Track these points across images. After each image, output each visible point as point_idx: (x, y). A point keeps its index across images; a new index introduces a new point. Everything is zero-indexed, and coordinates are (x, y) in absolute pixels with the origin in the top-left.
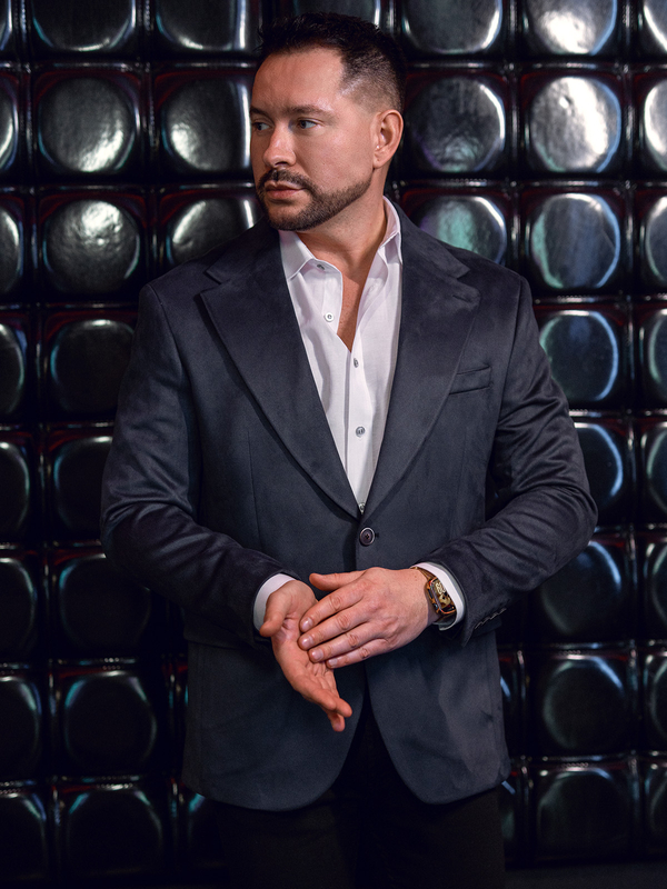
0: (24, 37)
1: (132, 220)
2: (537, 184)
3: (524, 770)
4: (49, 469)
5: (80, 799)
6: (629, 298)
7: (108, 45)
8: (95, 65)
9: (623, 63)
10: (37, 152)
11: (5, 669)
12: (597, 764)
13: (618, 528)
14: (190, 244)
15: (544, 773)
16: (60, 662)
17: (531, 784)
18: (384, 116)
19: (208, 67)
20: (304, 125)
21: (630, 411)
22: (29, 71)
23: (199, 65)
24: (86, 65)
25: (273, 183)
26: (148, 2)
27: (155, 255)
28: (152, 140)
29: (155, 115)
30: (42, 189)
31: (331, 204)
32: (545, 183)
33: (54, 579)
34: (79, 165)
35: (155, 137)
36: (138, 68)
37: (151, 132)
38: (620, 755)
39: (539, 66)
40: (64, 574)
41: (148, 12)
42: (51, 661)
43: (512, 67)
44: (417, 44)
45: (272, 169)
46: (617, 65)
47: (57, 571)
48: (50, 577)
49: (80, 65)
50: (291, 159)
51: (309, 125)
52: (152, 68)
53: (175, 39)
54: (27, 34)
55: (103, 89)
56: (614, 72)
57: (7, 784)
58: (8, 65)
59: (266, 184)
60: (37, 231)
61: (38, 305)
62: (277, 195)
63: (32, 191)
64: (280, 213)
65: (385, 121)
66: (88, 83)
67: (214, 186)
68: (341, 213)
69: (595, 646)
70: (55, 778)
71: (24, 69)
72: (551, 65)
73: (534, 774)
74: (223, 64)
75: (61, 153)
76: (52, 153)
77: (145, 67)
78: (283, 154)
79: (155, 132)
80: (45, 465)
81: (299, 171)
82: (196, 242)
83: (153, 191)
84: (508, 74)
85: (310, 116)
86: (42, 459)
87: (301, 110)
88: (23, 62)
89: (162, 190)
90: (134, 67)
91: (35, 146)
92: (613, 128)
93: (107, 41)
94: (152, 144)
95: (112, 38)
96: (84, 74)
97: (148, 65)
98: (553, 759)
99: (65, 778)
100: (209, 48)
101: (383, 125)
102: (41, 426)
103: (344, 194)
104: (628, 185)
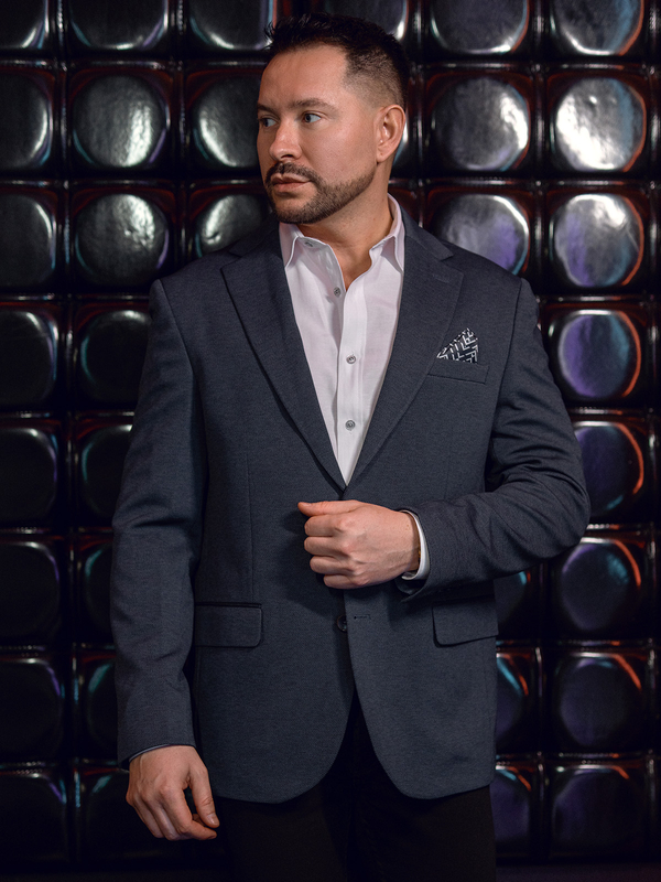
0: (61, 37)
1: (162, 214)
2: (562, 183)
3: (541, 768)
4: (77, 458)
5: (103, 782)
6: (652, 297)
7: (141, 44)
8: (128, 63)
9: (650, 64)
10: (72, 148)
11: (30, 651)
12: (614, 761)
13: (639, 526)
14: (218, 238)
15: (561, 769)
16: (84, 645)
17: (547, 782)
18: (387, 110)
19: (238, 66)
20: (309, 119)
21: (651, 410)
22: (65, 69)
23: (231, 63)
24: (121, 63)
25: (279, 175)
26: (181, 2)
27: (183, 249)
28: (182, 137)
29: (185, 112)
30: (76, 183)
31: (335, 197)
32: (569, 182)
33: (79, 565)
34: (112, 161)
35: (185, 134)
36: (171, 66)
37: (181, 129)
38: (638, 754)
39: (565, 66)
40: (90, 561)
41: (181, 12)
42: (74, 644)
43: (538, 67)
44: (444, 44)
45: (278, 162)
46: (644, 66)
47: (82, 557)
48: (75, 563)
49: (113, 63)
50: (296, 152)
51: (314, 119)
52: (184, 66)
53: (208, 38)
54: (64, 33)
55: (136, 86)
56: (641, 72)
57: (29, 764)
58: (44, 63)
59: (272, 178)
60: (70, 224)
61: (70, 296)
62: (282, 188)
63: (66, 185)
64: (286, 206)
65: (388, 115)
66: (120, 81)
67: (242, 182)
68: (346, 208)
69: (616, 643)
70: (77, 760)
71: (60, 66)
72: (578, 66)
73: (550, 771)
74: (253, 63)
75: (94, 149)
76: (86, 147)
77: (178, 65)
78: (288, 147)
79: (185, 129)
80: (73, 453)
81: (304, 163)
82: (223, 237)
83: (182, 186)
84: (534, 75)
85: (315, 109)
86: (69, 446)
87: (306, 103)
88: (60, 60)
89: (192, 186)
90: (167, 65)
91: (69, 142)
92: (638, 129)
93: (140, 38)
94: (182, 140)
95: (146, 36)
96: (118, 71)
97: (181, 63)
98: (570, 755)
99: (86, 761)
100: (239, 47)
101: (386, 120)
102: (69, 414)
103: (347, 187)
104: (653, 186)
